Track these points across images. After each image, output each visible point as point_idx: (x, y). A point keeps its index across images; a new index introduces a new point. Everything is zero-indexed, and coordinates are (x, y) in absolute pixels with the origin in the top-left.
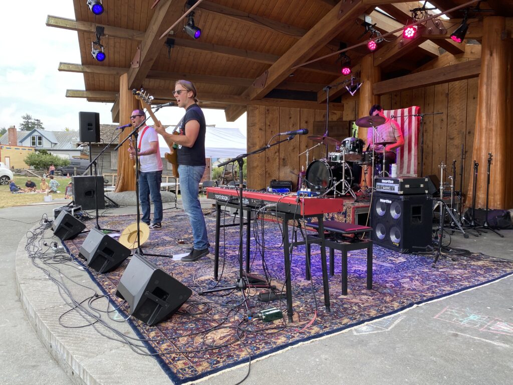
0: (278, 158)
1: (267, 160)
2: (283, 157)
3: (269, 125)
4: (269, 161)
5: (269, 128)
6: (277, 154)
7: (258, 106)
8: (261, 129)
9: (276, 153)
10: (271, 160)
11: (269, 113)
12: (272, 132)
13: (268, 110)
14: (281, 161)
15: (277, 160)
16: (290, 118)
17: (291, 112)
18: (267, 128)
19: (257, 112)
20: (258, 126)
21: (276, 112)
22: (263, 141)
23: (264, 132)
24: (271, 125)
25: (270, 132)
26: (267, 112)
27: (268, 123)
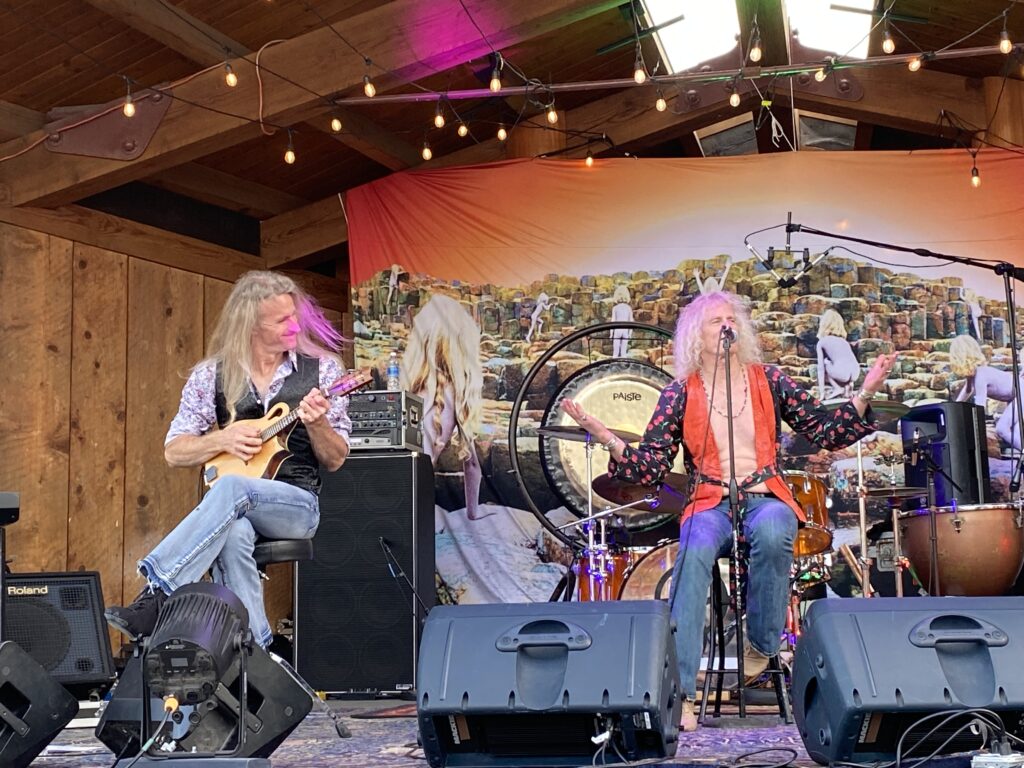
0: (118, 491)
1: (75, 498)
2: (137, 492)
3: (88, 335)
4: (80, 505)
5: (86, 348)
6: (117, 472)
7: (42, 237)
8: (52, 348)
9: (112, 466)
10: (89, 499)
11: (84, 276)
12: (97, 365)
13: (83, 264)
14: (133, 505)
15: (118, 500)
16: (169, 312)
17: (173, 289)
18: (79, 343)
19: (37, 263)
20: (40, 333)
21: (117, 275)
22: (60, 406)
23: (67, 362)
24: (93, 334)
25: (91, 365)
26: (79, 272)
27: (82, 324)
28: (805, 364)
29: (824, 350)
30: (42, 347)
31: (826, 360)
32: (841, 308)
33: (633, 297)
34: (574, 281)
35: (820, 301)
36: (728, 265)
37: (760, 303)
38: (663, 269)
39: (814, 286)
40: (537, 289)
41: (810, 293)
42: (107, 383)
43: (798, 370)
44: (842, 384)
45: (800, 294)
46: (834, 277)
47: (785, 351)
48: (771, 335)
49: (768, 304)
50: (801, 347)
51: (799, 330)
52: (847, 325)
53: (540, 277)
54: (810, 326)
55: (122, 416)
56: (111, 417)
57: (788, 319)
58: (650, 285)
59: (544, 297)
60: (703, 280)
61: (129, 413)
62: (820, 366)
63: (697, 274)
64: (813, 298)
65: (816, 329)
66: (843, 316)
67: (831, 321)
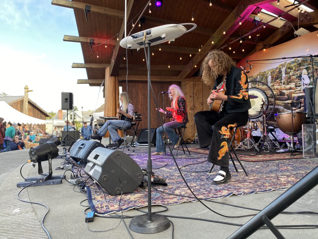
7: (188, 82)
8: (190, 97)
12: (198, 98)
13: (195, 84)
18: (195, 95)
19: (188, 86)
20: (188, 95)
21: (201, 85)
22: (192, 104)
23: (193, 98)
24: (197, 94)
25: (197, 98)
26: (194, 86)
27: (195, 93)
28: (299, 82)
29: (303, 78)
30: (189, 97)
31: (303, 80)
32: (306, 69)
33: (271, 74)
34: (263, 73)
35: (302, 68)
36: (286, 64)
37: (292, 70)
38: (276, 67)
39: (302, 65)
40: (258, 75)
41: (301, 66)
42: (200, 100)
43: (298, 83)
44: (306, 85)
45: (299, 67)
46: (305, 62)
47: (296, 79)
48: (294, 77)
49: (293, 70)
50: (299, 78)
51: (298, 75)
52: (307, 72)
53: (258, 73)
54: (300, 73)
55: (202, 104)
56: (201, 105)
57: (297, 72)
58: (274, 71)
59: (259, 76)
60: (282, 68)
61: (204, 104)
62: (302, 82)
63: (281, 67)
64: (301, 67)
65: (302, 74)
66: (307, 70)
67: (305, 71)
